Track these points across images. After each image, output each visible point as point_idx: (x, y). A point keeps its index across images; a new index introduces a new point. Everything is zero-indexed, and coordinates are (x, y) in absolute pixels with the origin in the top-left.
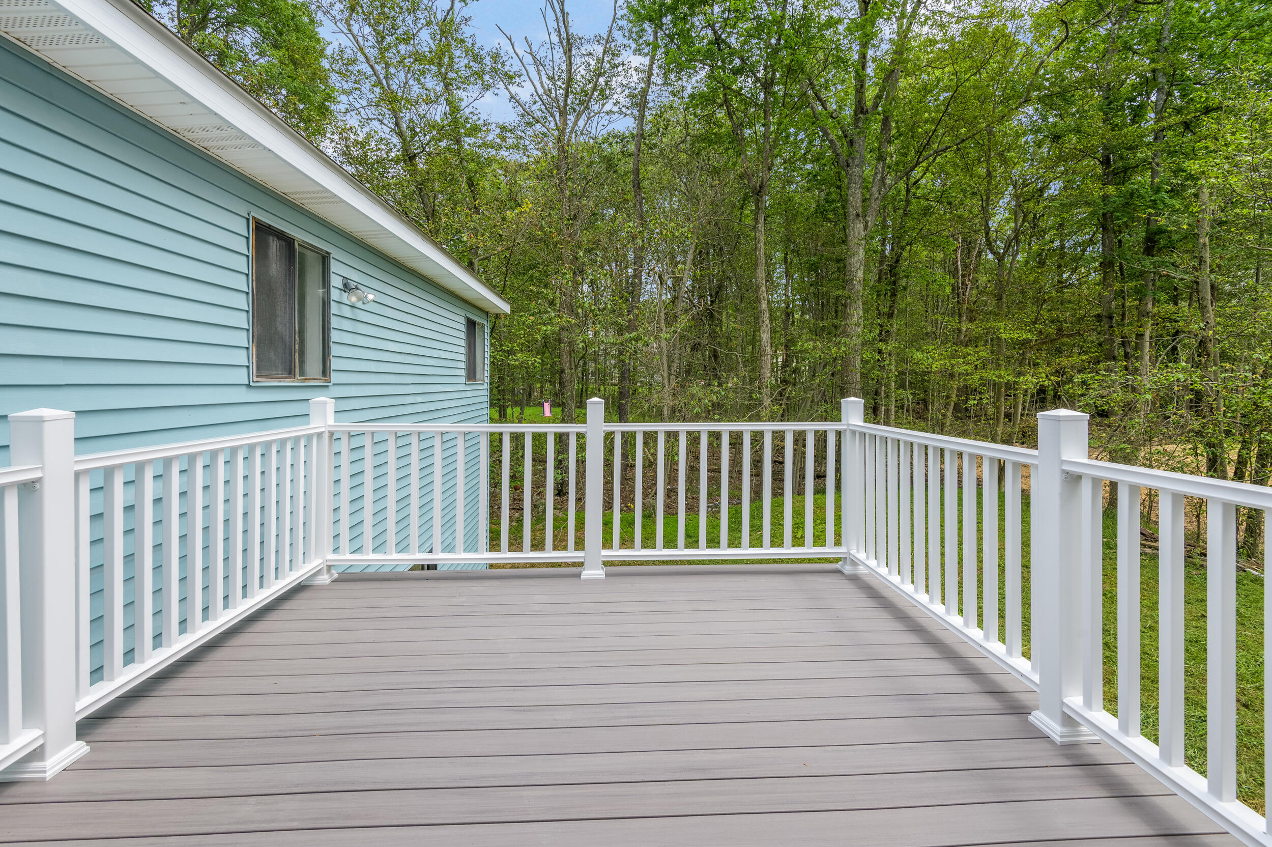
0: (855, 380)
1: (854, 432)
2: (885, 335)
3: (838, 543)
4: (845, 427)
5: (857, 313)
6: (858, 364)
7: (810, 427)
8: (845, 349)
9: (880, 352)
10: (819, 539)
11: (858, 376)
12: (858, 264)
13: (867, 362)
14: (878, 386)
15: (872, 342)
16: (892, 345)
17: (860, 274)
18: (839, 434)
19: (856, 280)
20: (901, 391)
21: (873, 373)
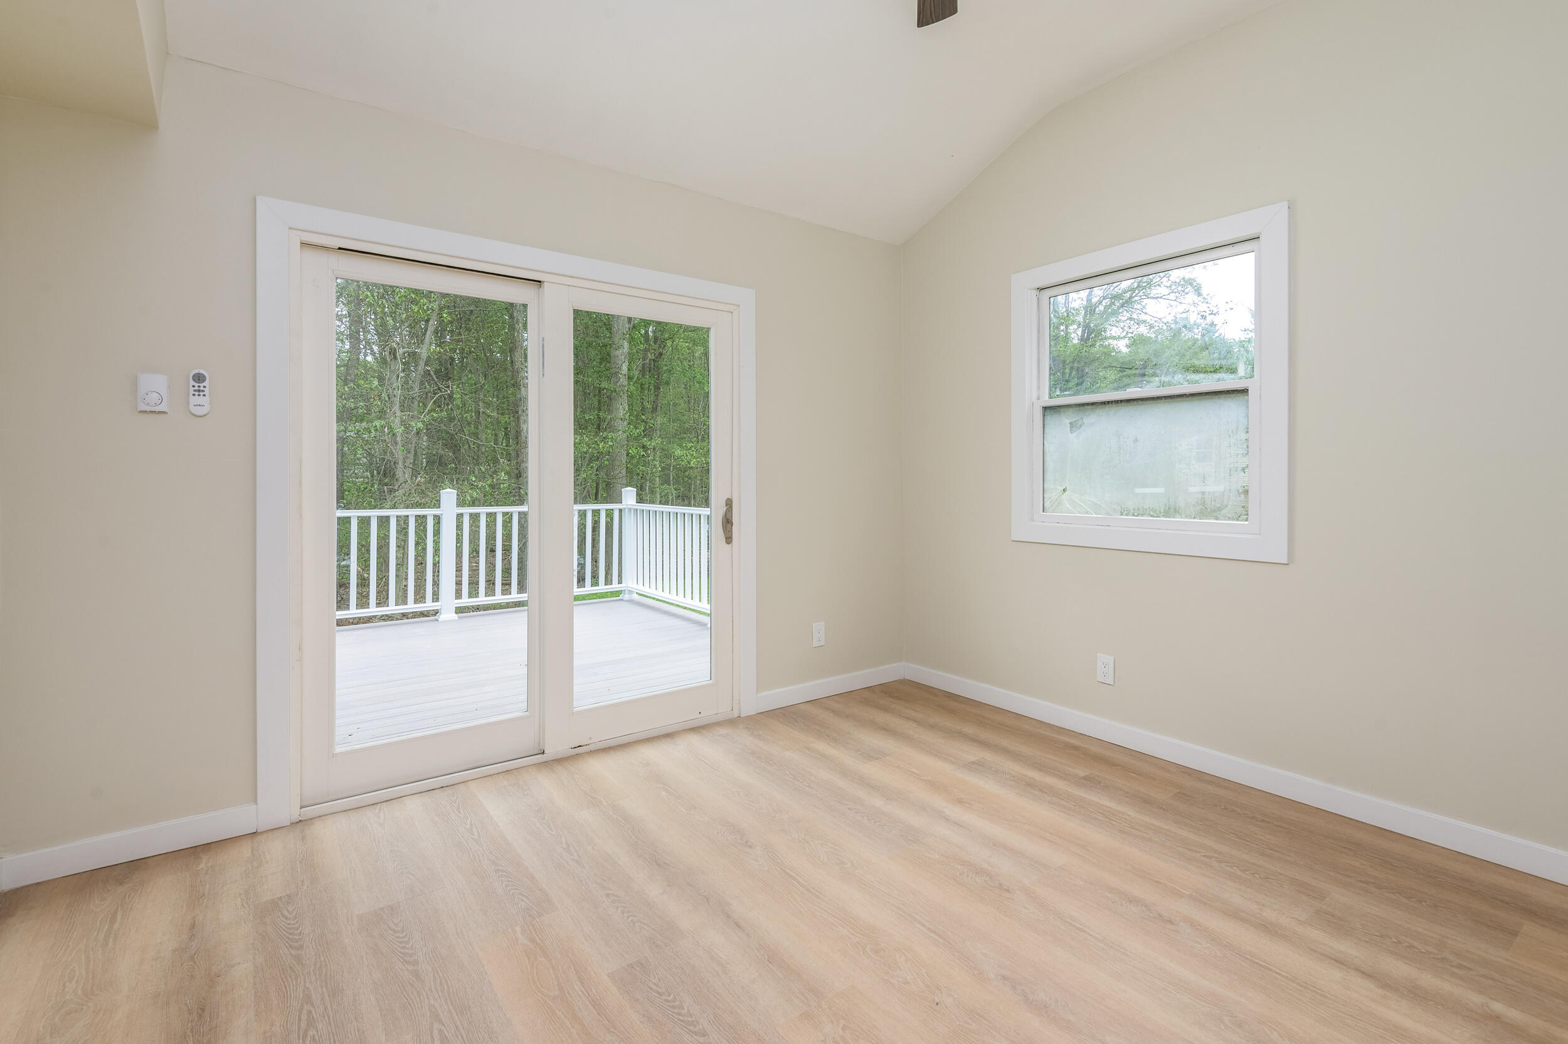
0: (621, 475)
1: (630, 509)
2: (648, 432)
3: (620, 582)
4: (624, 507)
5: (621, 408)
6: (624, 459)
7: (603, 507)
8: (612, 444)
9: (644, 447)
10: (608, 581)
11: (624, 471)
12: (623, 357)
13: (632, 457)
14: (643, 481)
15: (637, 438)
16: (656, 442)
17: (625, 368)
18: (620, 511)
19: (621, 374)
20: (665, 486)
21: (639, 468)
